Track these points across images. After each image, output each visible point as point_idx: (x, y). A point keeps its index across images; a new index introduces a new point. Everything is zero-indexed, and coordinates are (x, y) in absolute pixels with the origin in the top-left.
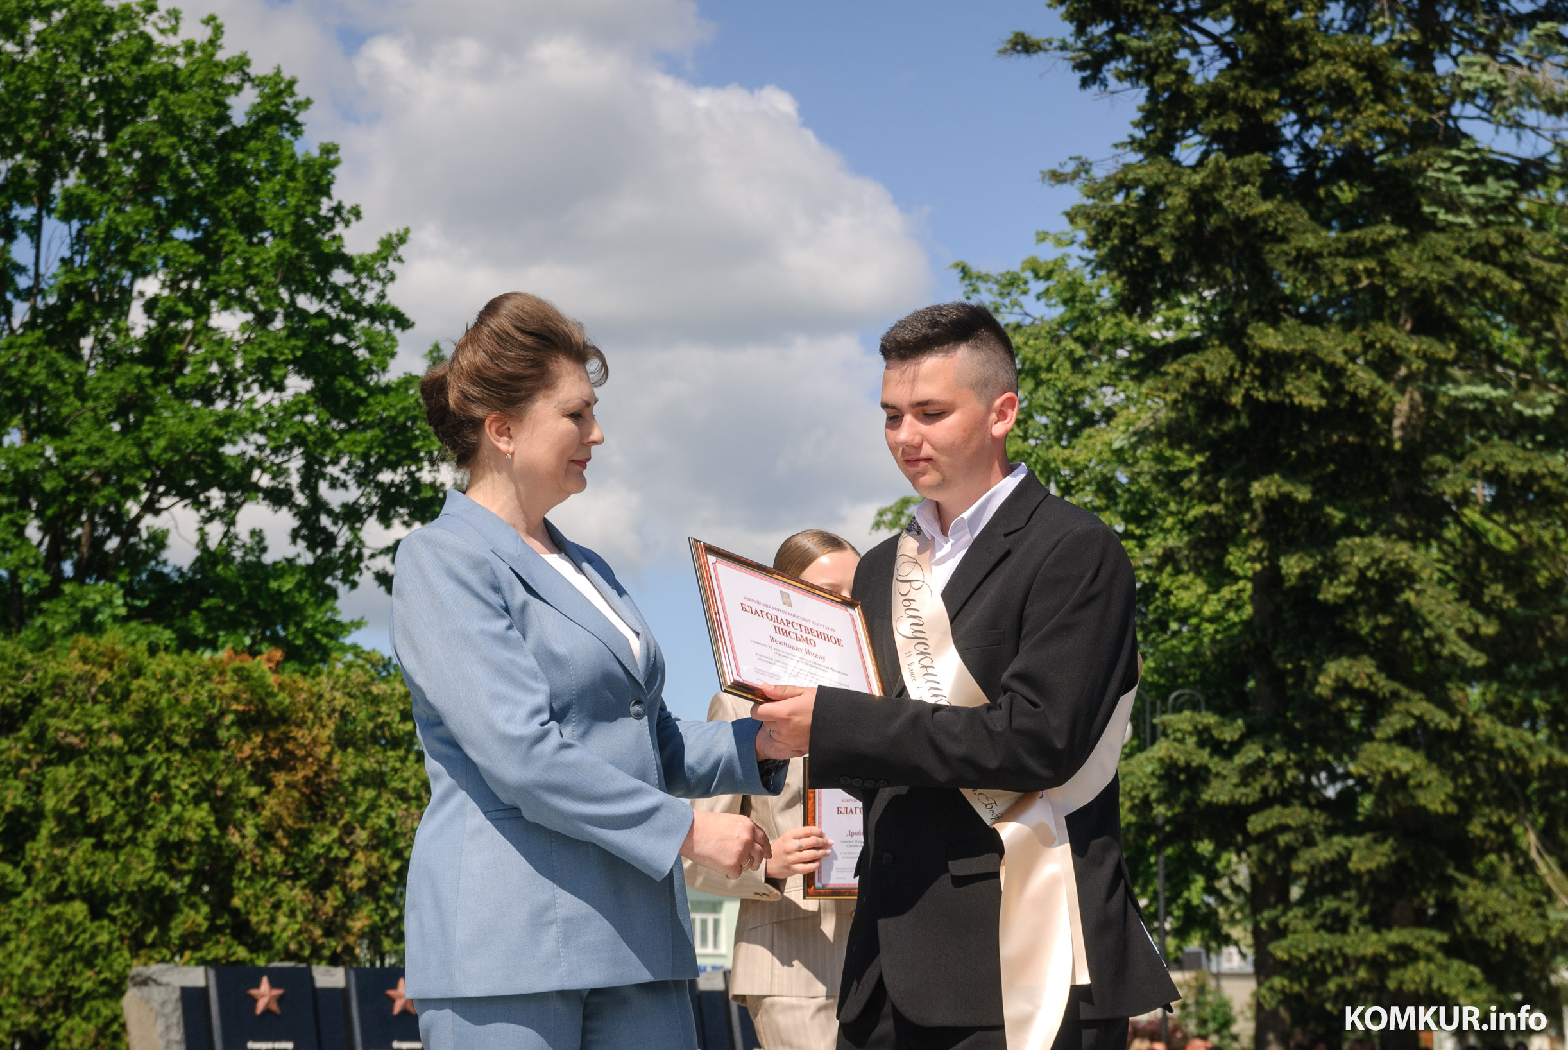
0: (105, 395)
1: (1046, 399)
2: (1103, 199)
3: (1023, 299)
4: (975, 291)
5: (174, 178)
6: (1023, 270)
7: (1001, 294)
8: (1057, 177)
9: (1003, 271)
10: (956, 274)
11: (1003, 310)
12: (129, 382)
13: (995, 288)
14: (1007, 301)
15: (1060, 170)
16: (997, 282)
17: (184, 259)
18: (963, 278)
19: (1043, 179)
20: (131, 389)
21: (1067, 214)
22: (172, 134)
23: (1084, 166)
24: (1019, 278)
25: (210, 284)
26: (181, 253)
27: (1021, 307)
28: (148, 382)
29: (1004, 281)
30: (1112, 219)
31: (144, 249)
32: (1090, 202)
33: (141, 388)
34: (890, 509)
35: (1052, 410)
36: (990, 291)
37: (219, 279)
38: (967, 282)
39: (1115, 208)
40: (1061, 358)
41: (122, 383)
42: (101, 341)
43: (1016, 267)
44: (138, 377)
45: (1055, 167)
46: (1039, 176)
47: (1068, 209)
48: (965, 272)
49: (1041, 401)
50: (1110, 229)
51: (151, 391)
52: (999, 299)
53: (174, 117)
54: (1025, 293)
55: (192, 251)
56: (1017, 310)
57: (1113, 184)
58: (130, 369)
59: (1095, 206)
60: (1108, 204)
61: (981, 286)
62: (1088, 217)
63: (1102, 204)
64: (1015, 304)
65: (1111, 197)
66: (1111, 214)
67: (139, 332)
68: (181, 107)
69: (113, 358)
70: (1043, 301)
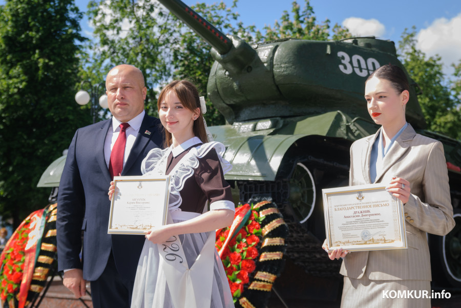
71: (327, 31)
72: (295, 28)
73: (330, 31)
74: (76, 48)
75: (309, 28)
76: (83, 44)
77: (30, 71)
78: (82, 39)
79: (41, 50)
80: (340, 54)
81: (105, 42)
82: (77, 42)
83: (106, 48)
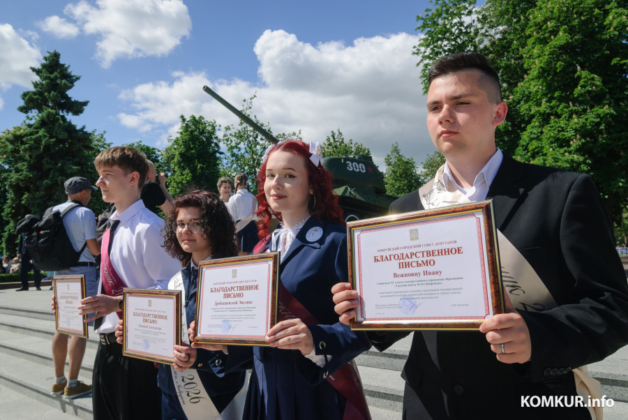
71: (350, 145)
72: (334, 145)
73: (352, 145)
74: (218, 158)
75: (340, 145)
76: (222, 156)
77: (193, 171)
78: (221, 153)
79: (198, 160)
80: (348, 162)
81: (233, 155)
82: (218, 155)
83: (234, 158)
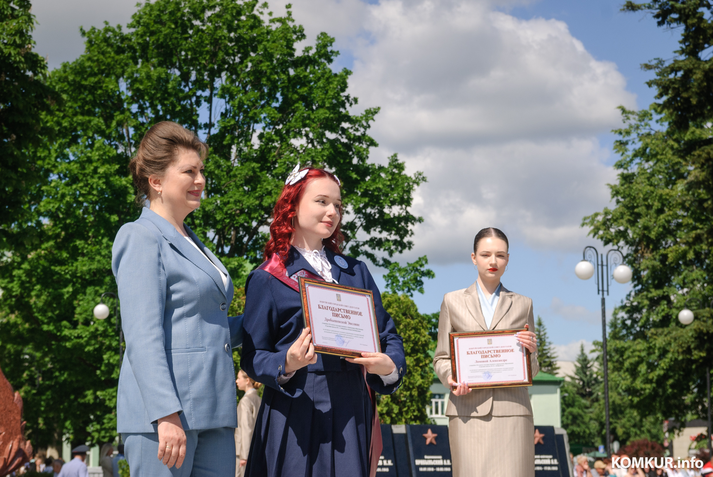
0: (239, 176)
1: (661, 168)
2: (664, 76)
3: (650, 122)
4: (628, 119)
5: (269, 79)
6: (650, 109)
7: (640, 121)
8: (648, 67)
9: (641, 110)
10: (619, 112)
11: (641, 127)
12: (249, 170)
13: (637, 117)
14: (643, 123)
15: (649, 64)
16: (638, 115)
17: (273, 115)
18: (623, 113)
19: (641, 68)
20: (251, 173)
21: (648, 83)
22: (267, 61)
23: (661, 62)
24: (648, 113)
25: (287, 127)
26: (272, 112)
27: (650, 126)
28: (258, 170)
29: (641, 115)
30: (669, 85)
31: (255, 111)
32: (658, 78)
33: (254, 172)
34: (588, 218)
35: (664, 172)
36: (634, 119)
37: (291, 125)
38: (624, 115)
39: (670, 80)
40: (667, 149)
41: (246, 171)
42: (240, 151)
43: (647, 108)
44: (253, 168)
45: (647, 62)
46: (640, 66)
47: (648, 81)
48: (624, 111)
49: (658, 168)
50: (668, 90)
51: (259, 174)
52: (639, 123)
53: (269, 53)
54: (651, 119)
55: (276, 112)
56: (647, 127)
57: (669, 70)
58: (250, 165)
59: (661, 79)
60: (666, 79)
61: (630, 116)
62: (658, 85)
63: (664, 78)
64: (646, 125)
65: (668, 75)
66: (668, 83)
67: (256, 147)
68: (271, 49)
69: (244, 159)
70: (659, 123)
